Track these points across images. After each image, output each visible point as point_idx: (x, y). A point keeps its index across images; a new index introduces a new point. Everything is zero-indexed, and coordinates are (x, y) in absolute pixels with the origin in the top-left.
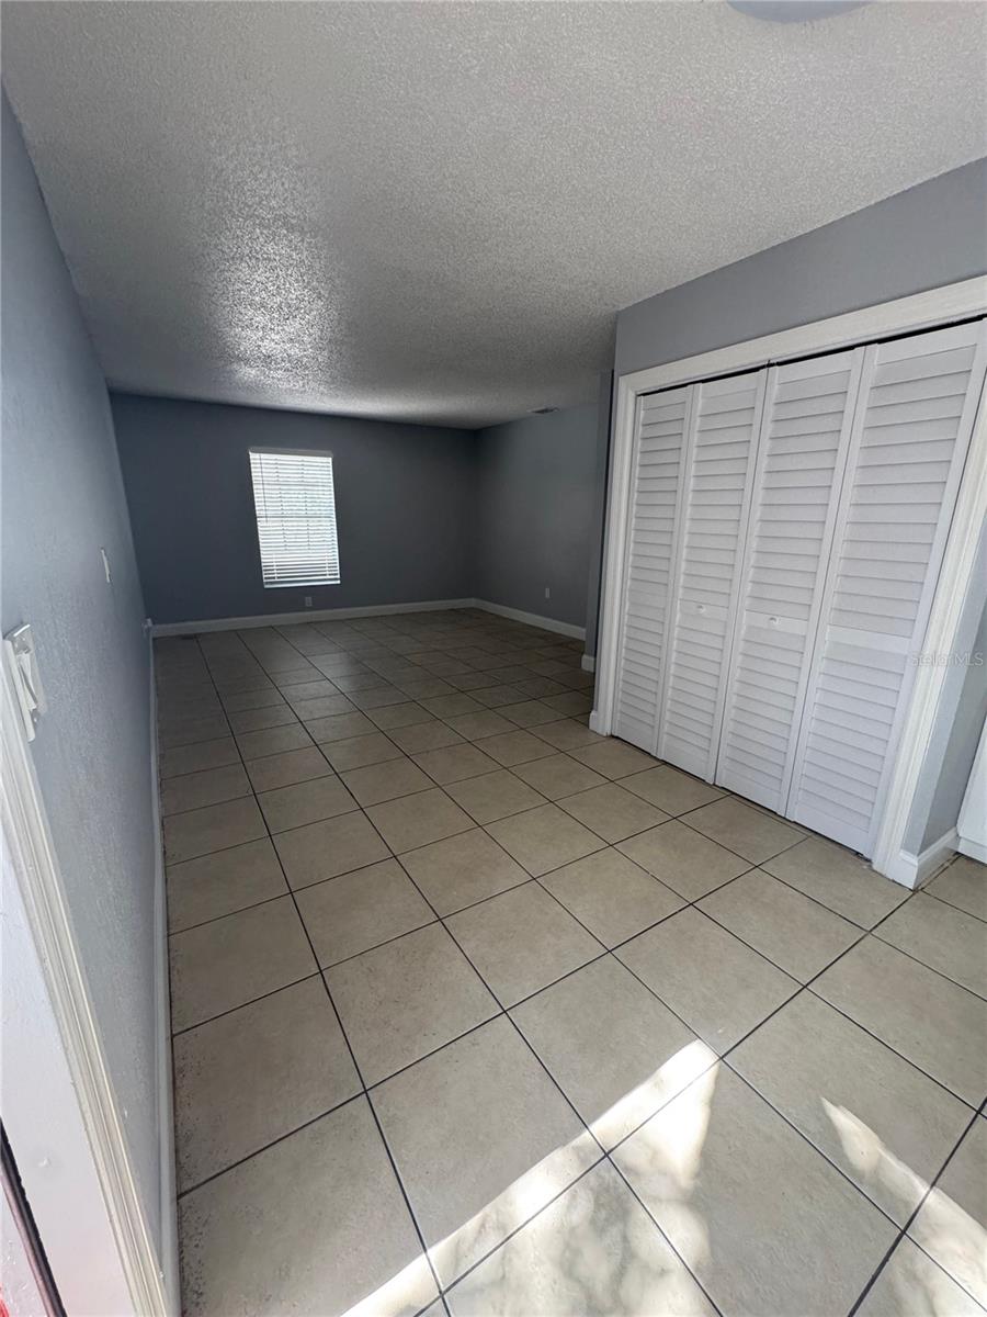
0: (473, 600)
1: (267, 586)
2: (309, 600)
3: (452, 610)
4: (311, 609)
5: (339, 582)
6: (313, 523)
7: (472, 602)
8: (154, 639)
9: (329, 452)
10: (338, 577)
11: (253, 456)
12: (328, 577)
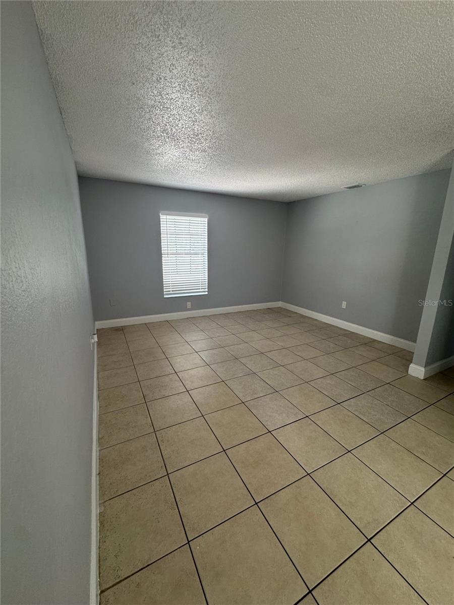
0: (280, 302)
1: (165, 296)
2: (189, 305)
3: (269, 309)
4: (189, 310)
5: (207, 293)
6: (194, 257)
7: (280, 304)
8: (97, 329)
9: (207, 215)
10: (207, 290)
11: (163, 217)
12: (201, 290)
